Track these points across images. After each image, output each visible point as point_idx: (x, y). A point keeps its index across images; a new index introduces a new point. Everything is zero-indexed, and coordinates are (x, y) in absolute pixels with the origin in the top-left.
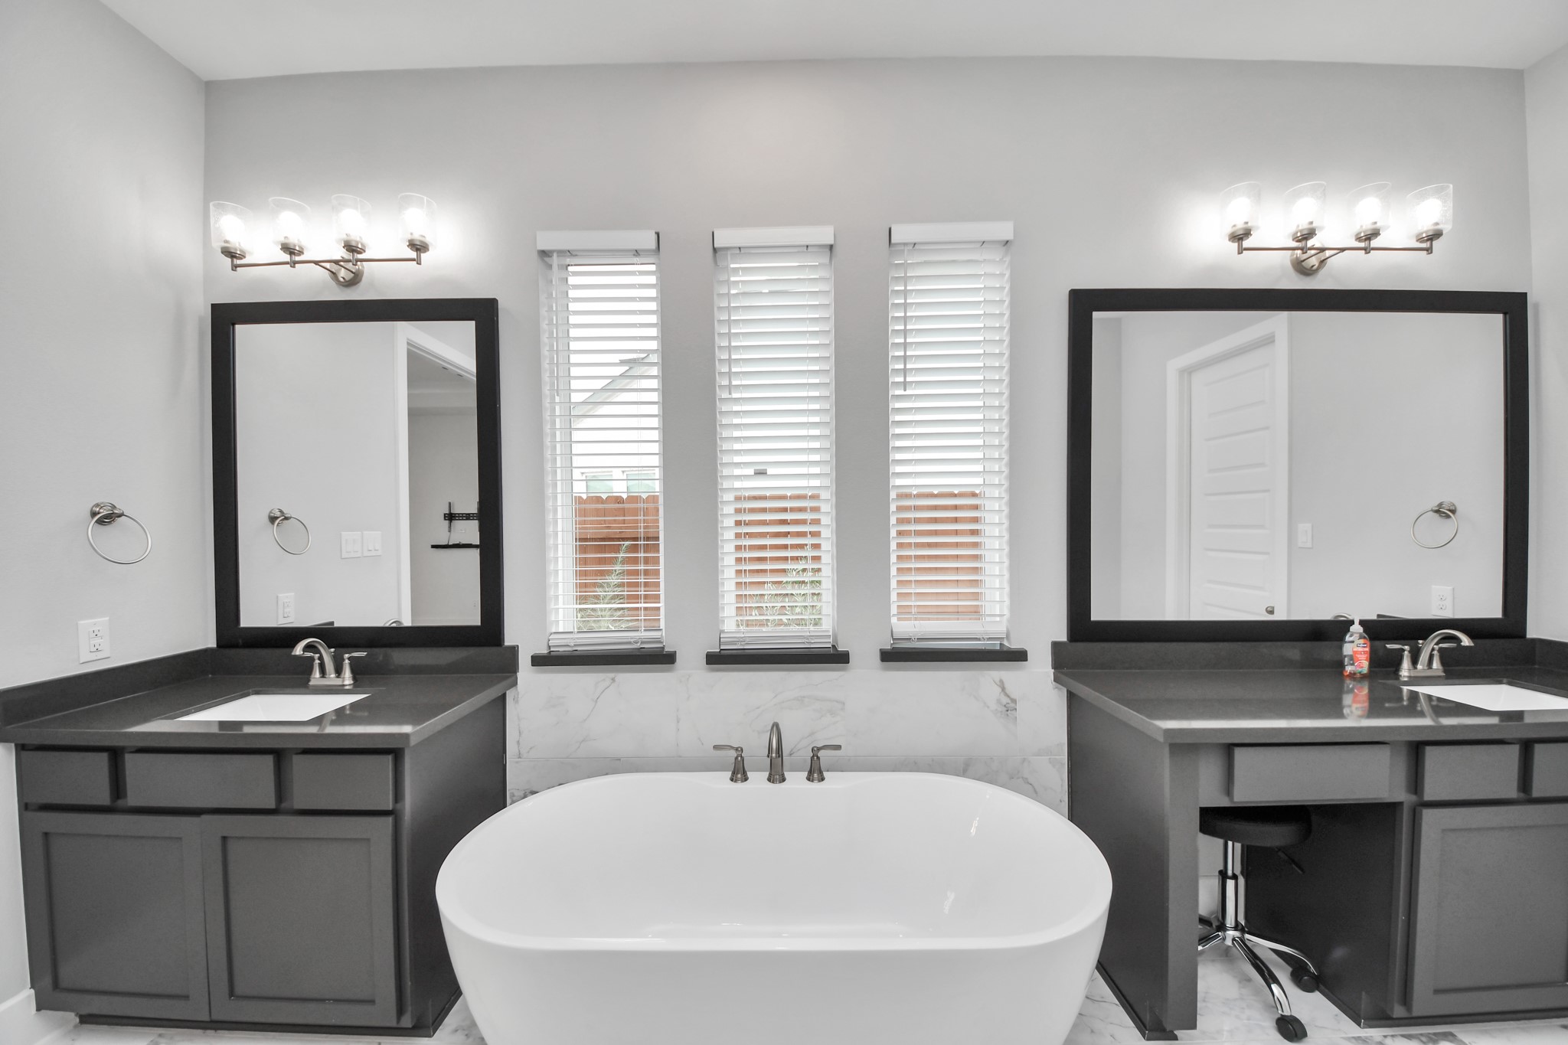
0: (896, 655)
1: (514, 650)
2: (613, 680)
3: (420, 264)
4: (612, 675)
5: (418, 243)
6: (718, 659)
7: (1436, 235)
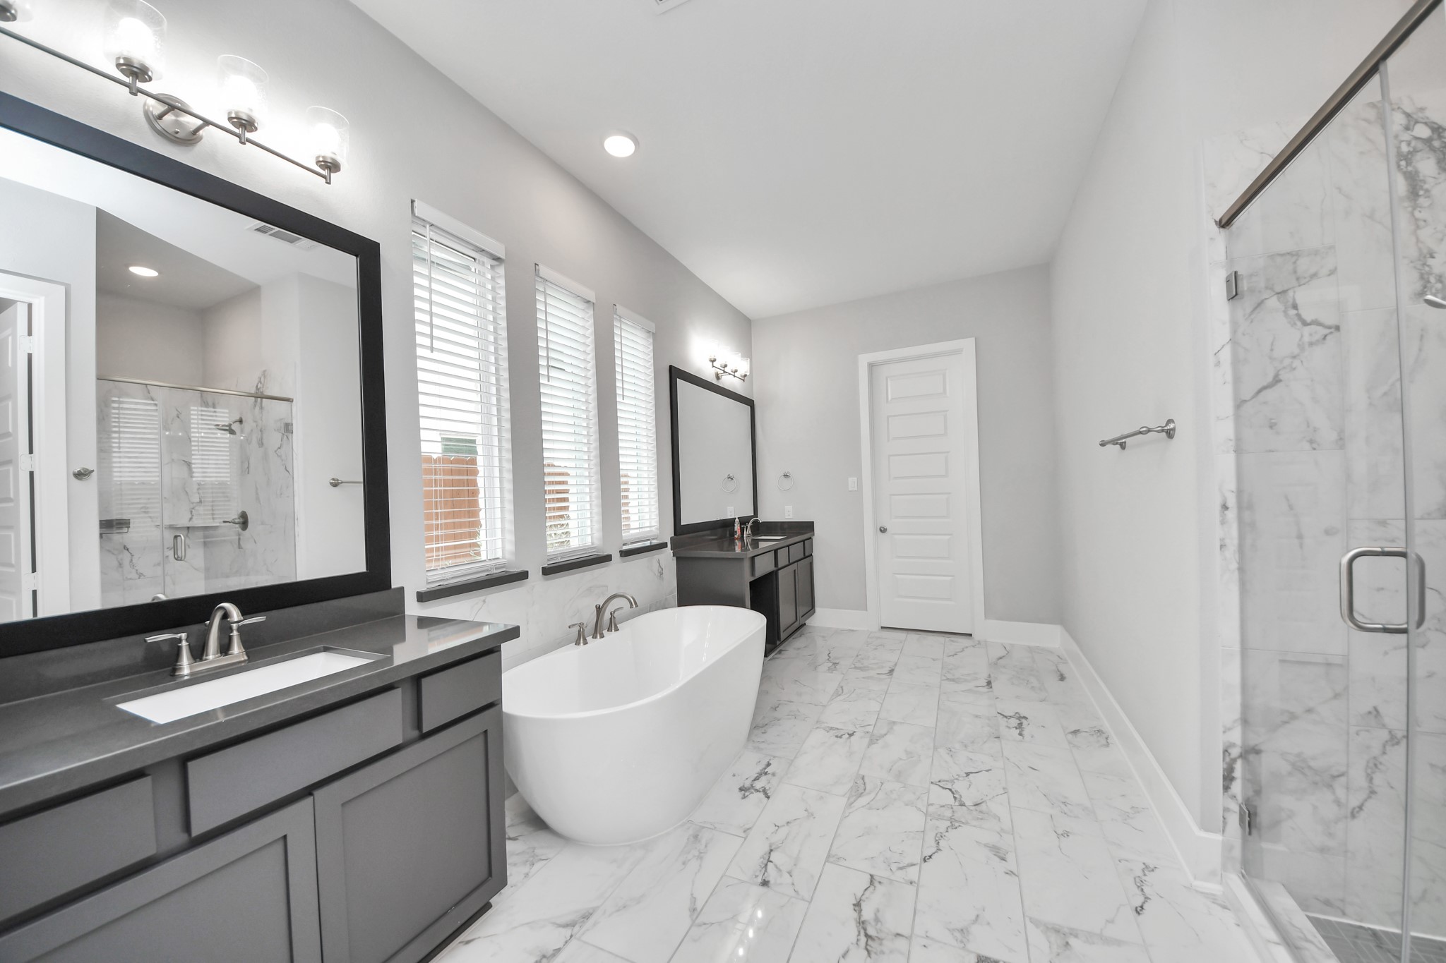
0: (625, 554)
1: (401, 590)
2: (484, 601)
3: (329, 183)
4: (482, 598)
5: (329, 161)
6: (547, 571)
7: (745, 376)
